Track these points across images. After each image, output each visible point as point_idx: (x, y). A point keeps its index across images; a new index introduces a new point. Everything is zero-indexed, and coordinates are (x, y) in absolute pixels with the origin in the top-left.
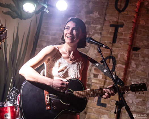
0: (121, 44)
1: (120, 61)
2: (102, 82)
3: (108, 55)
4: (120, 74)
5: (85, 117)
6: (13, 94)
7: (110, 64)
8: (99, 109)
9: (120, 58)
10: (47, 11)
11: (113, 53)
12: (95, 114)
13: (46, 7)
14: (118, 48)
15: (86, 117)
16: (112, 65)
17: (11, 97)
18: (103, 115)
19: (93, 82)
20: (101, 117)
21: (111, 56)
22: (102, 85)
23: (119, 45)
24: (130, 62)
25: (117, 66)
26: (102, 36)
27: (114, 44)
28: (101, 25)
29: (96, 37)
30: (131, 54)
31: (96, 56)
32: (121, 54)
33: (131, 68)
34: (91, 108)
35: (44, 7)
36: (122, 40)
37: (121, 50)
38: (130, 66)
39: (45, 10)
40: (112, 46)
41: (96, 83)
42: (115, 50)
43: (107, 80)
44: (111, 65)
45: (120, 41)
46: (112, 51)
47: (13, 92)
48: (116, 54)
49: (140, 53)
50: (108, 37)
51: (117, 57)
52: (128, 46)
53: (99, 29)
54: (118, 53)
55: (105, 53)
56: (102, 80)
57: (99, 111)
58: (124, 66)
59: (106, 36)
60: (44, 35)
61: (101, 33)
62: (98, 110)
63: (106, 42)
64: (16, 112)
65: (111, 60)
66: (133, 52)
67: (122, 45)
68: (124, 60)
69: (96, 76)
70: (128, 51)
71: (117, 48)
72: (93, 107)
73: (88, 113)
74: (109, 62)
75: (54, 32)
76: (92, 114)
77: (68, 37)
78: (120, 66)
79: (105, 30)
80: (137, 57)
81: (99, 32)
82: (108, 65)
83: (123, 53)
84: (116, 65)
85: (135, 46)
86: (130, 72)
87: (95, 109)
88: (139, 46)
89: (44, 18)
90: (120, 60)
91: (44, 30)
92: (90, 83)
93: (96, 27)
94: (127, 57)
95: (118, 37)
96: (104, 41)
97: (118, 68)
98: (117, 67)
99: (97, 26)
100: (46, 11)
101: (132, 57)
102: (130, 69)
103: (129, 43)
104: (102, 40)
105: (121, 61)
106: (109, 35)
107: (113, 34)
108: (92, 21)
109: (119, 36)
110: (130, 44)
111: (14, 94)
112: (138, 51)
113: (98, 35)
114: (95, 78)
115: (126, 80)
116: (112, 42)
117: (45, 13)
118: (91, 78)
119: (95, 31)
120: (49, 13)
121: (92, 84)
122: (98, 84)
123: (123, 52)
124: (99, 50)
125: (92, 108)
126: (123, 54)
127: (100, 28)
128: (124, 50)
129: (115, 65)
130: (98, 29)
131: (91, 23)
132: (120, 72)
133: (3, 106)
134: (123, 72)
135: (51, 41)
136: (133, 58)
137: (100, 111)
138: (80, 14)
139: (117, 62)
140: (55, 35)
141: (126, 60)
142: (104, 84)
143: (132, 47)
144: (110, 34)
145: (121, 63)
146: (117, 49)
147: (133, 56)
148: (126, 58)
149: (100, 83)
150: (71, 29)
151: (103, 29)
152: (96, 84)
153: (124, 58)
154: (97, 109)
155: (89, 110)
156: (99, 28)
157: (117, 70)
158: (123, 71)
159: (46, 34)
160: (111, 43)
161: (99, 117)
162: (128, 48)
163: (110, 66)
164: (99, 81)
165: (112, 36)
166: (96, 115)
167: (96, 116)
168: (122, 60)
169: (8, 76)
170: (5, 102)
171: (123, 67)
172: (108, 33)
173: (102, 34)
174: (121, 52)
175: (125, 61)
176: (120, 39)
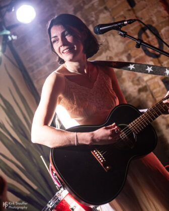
1: (160, 23)
3: (138, 29)
7: (150, 39)
9: (157, 20)
10: (14, 37)
11: (143, 21)
13: (8, 32)
14: (144, 8)
16: (154, 37)
19: (147, 81)
21: (143, 26)
23: (143, 3)
25: (162, 34)
26: (110, 10)
27: (135, 8)
29: (105, 18)
31: (124, 42)
32: (155, 14)
35: (6, 36)
37: (151, 7)
39: (10, 38)
40: (134, 13)
42: (142, 14)
43: (163, 63)
44: (153, 39)
46: (140, 19)
48: (147, 19)
50: (119, 4)
51: (153, 22)
53: (100, 5)
54: (150, 14)
55: (132, 30)
59: (115, 6)
60: (35, 72)
61: (106, 8)
63: (122, 13)
65: (148, 31)
70: (160, 1)
71: (142, 10)
74: (148, 37)
75: (45, 56)
77: (64, 52)
78: (165, 30)
81: (102, 7)
82: (149, 42)
83: (156, 10)
84: (160, 33)
89: (17, 49)
91: (31, 65)
92: (144, 84)
93: (93, 5)
94: (166, 10)
96: (118, 16)
97: (165, 35)
98: (163, 34)
99: (93, 2)
100: (12, 39)
104: (115, 16)
105: (162, 23)
106: (119, 2)
108: (81, 2)
113: (104, 13)
116: (130, 8)
117: (13, 42)
118: (140, 77)
119: (96, 11)
120: (17, 37)
121: (148, 83)
123: (156, 8)
124: (122, 33)
128: (155, 4)
129: (158, 34)
131: (82, 5)
133: (59, 200)
138: (58, 5)
139: (158, 28)
145: (164, 25)
146: (144, 10)
150: (59, 37)
152: (153, 80)
153: (163, 15)
156: (98, 2)
157: (166, 39)
159: (37, 68)
160: (129, 10)
163: (153, 42)
169: (35, 158)
173: (108, 7)
174: (153, 10)
175: (167, 18)
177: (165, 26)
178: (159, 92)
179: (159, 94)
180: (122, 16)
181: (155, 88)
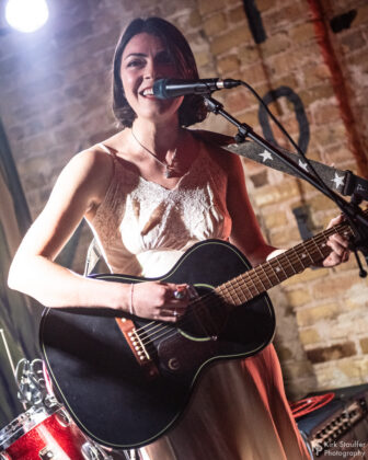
0: (286, 32)
1: (310, 89)
2: (289, 189)
4: (332, 132)
5: (296, 326)
6: (28, 381)
8: (326, 279)
9: (306, 82)
12: (322, 299)
14: (283, 50)
15: (300, 323)
16: (293, 115)
17: (29, 395)
18: (348, 291)
19: (262, 207)
20: (344, 299)
22: (297, 199)
23: (282, 38)
24: (344, 74)
25: (309, 113)
26: (211, 39)
27: (263, 46)
28: (187, 7)
30: (336, 47)
32: (304, 67)
33: (358, 92)
34: (300, 290)
36: (282, 18)
37: (297, 50)
38: (352, 87)
40: (261, 56)
41: (272, 203)
42: (276, 62)
44: (290, 120)
45: (278, 25)
46: (270, 71)
47: (25, 377)
48: (285, 74)
49: (363, 26)
50: (232, 31)
51: (296, 83)
52: (311, 27)
54: (293, 66)
56: (288, 183)
57: (329, 284)
58: (334, 100)
59: (222, 33)
60: (26, 140)
61: (202, 34)
62: (323, 282)
63: (234, 51)
64: (68, 428)
65: (282, 101)
66: (340, 36)
67: (291, 33)
68: (323, 79)
69: (260, 181)
70: (319, 43)
71: (277, 53)
72: (304, 282)
73: (298, 310)
74: (280, 113)
75: (52, 111)
76: (314, 304)
78: (319, 106)
79: (210, 16)
80: (360, 47)
81: (195, 30)
82: (282, 122)
83: (306, 59)
84: (306, 110)
85: (336, 13)
86: (363, 106)
87: (314, 283)
88: (349, 5)
90: (310, 87)
91: (18, 123)
94: (327, 63)
95: (263, 15)
96: (224, 55)
97: (316, 117)
98: (313, 113)
99: (178, 14)
101: (343, 54)
102: (359, 99)
103: (310, 13)
104: (219, 54)
105: (314, 89)
106: (232, 26)
107: (243, 14)
108: (152, 8)
109: (267, 10)
110: (313, 17)
111: (31, 379)
112: (353, 24)
113: (197, 43)
114: (261, 189)
115: (361, 141)
116: (253, 43)
121: (264, 212)
122: (282, 200)
123: (308, 55)
125: (300, 286)
126: (310, 63)
127: (192, 15)
128: (306, 46)
129: (303, 110)
130: (186, 24)
132: (331, 124)
133: (22, 432)
134: (341, 121)
135: (61, 147)
136: (347, 56)
137: (333, 281)
138: (101, 6)
139: (304, 100)
140: (59, 120)
141: (328, 78)
142: (302, 191)
143: (328, 23)
144: (235, 20)
145: (317, 94)
146: (282, 54)
147: (346, 49)
148: (325, 70)
149: (285, 194)
151: (201, 17)
152: (275, 207)
153: (320, 73)
154: (320, 280)
155: (297, 298)
156: (188, 18)
157: (318, 124)
158: (338, 116)
159: (32, 133)
161: (341, 302)
162: (314, 35)
163: (289, 125)
164: (279, 189)
165: (244, 22)
166: (325, 302)
167: (329, 304)
168: (316, 84)
170: (19, 418)
171: (332, 106)
172: (225, 19)
173: (208, 32)
174: (300, 59)
175: (327, 81)
176: (275, 17)
177: (320, 98)
178: (283, 234)
179: (283, 240)
180: (233, 57)
181: (275, 225)
